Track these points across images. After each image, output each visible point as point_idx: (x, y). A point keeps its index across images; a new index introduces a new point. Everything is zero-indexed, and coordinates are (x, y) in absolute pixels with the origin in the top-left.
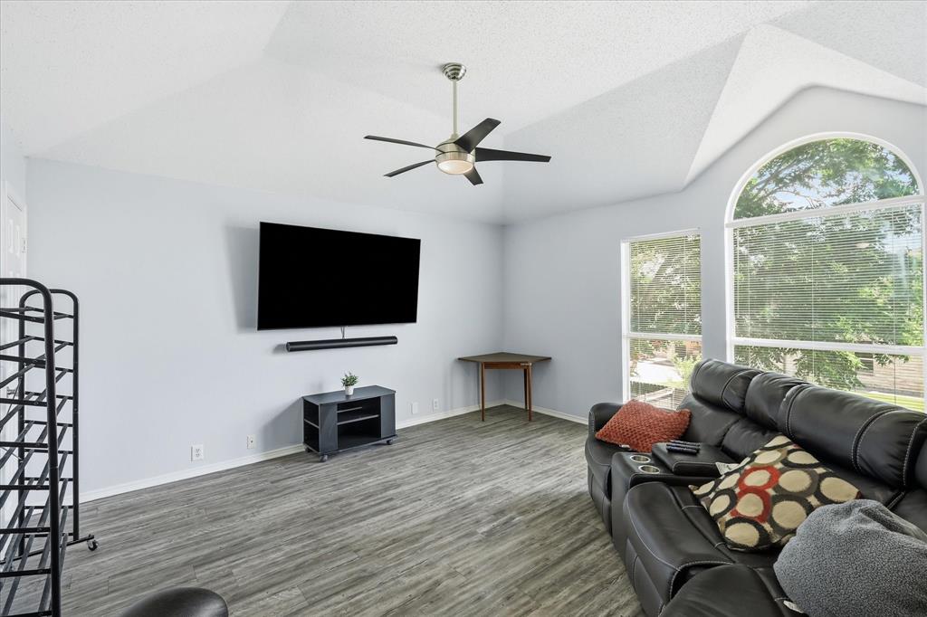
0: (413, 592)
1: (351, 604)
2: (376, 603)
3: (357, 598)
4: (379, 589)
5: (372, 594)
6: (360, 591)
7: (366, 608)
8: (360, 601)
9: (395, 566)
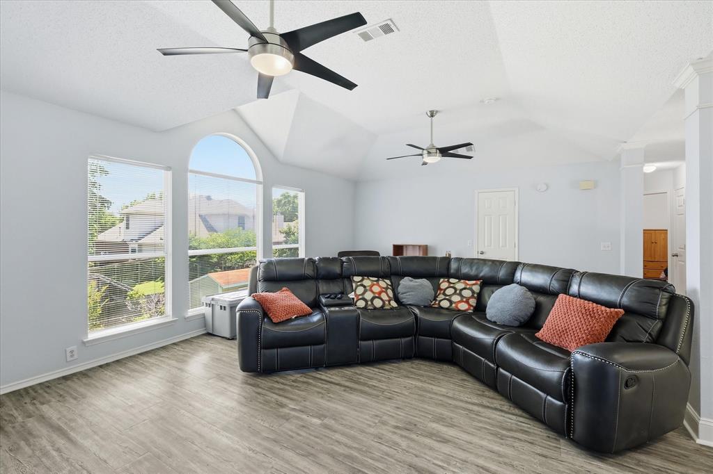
0: (414, 436)
1: (449, 464)
2: (437, 451)
3: (440, 463)
4: (423, 455)
5: (431, 457)
6: (433, 466)
7: (445, 454)
8: (442, 461)
9: (392, 457)
